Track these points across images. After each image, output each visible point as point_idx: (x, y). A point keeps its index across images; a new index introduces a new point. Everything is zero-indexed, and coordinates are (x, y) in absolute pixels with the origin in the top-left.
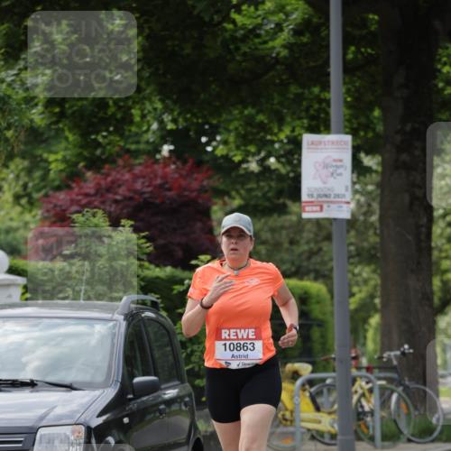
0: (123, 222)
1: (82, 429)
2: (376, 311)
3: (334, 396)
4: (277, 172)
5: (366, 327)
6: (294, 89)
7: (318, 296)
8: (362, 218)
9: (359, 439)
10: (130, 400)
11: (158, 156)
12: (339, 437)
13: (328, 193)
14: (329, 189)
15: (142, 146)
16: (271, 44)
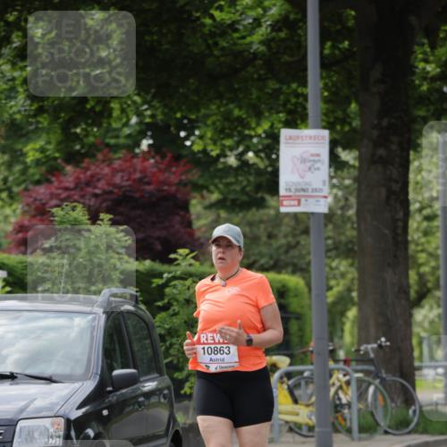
0: (102, 216)
1: (62, 421)
2: (353, 304)
3: (311, 387)
4: (255, 167)
5: (344, 319)
6: (272, 85)
7: (296, 289)
8: (339, 212)
9: (337, 431)
10: (110, 392)
11: (137, 151)
12: (317, 429)
13: (305, 187)
14: (307, 184)
15: (122, 141)
16: (249, 39)
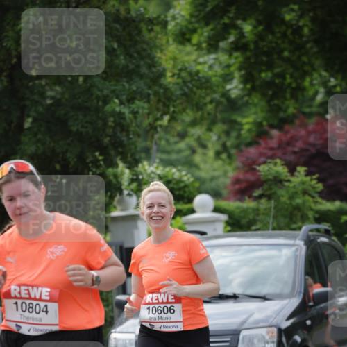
0: (299, 168)
1: (275, 330)
10: (311, 306)
15: (315, 109)
